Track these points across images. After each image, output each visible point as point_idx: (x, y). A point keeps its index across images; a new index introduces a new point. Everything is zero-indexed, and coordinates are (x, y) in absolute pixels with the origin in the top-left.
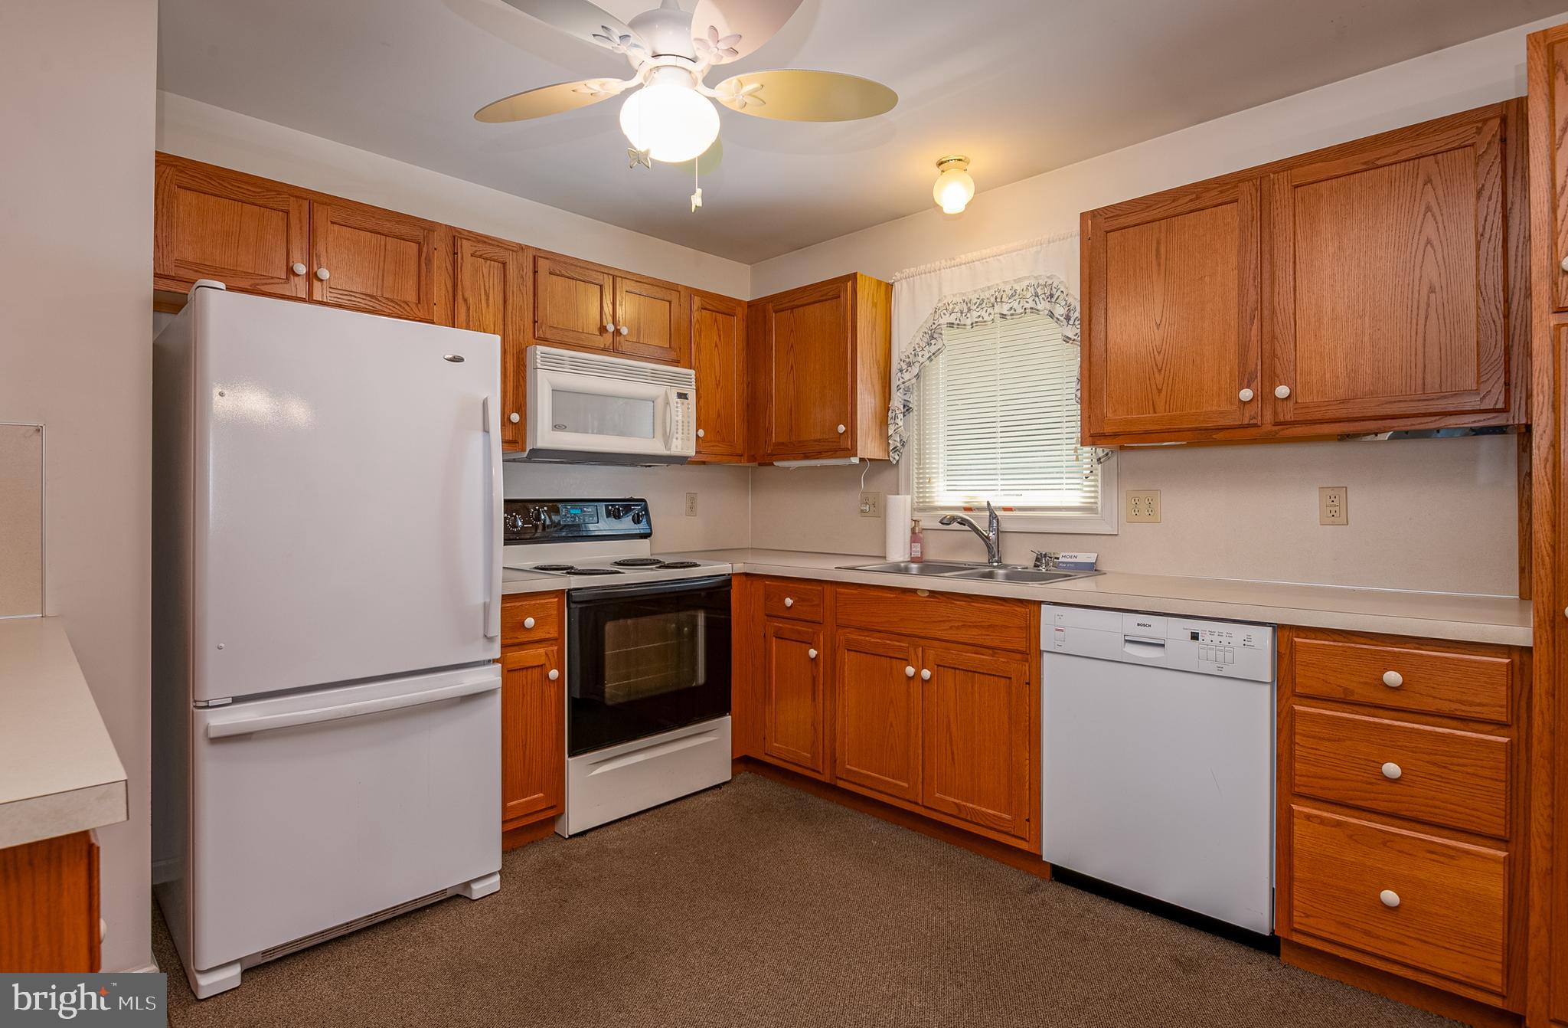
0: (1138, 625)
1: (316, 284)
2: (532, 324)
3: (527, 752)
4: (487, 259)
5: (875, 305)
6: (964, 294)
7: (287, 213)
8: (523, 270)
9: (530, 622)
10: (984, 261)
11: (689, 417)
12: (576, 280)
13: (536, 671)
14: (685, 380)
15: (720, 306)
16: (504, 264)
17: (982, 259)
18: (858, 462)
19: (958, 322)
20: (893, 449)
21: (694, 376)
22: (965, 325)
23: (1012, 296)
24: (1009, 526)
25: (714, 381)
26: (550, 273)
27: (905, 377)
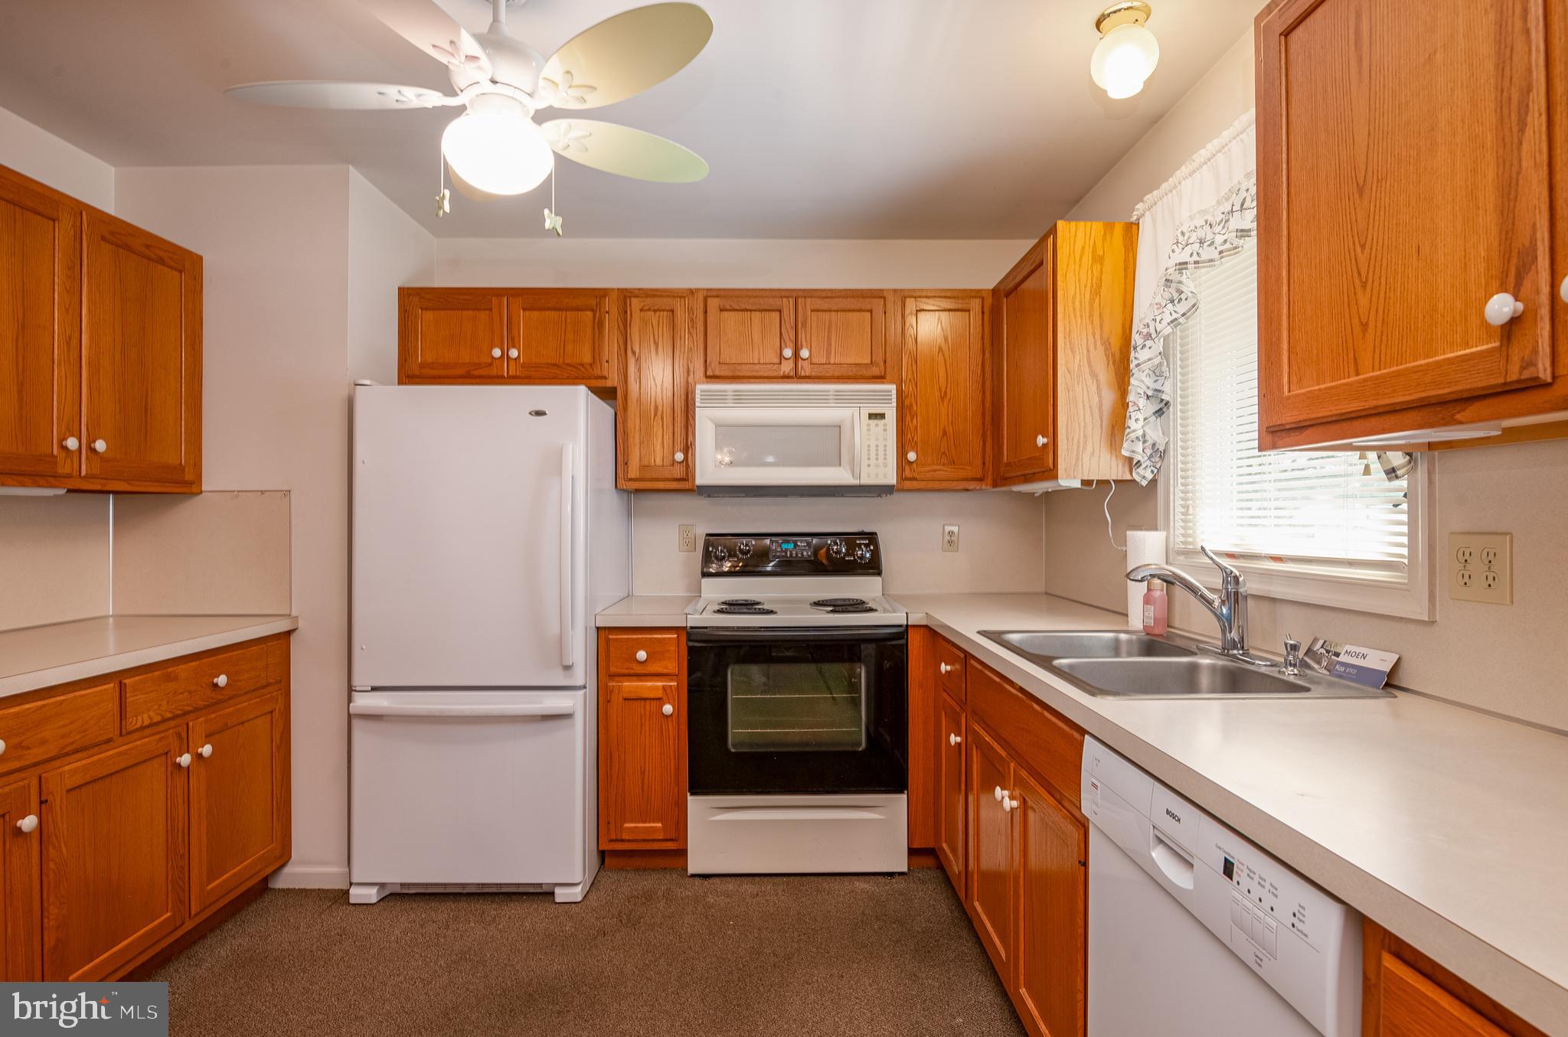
0: (1168, 812)
1: (510, 362)
2: (701, 364)
4: (655, 311)
5: (1098, 259)
6: (1204, 212)
7: (492, 309)
8: (693, 314)
9: (642, 655)
10: (1226, 149)
11: (886, 440)
12: (751, 311)
13: (650, 704)
14: (884, 398)
15: (946, 303)
16: (673, 312)
17: (1223, 148)
18: (1079, 486)
19: (1195, 258)
20: (1136, 464)
21: (894, 392)
22: (1211, 261)
24: (1278, 590)
25: (937, 393)
26: (721, 310)
27: (1143, 356)
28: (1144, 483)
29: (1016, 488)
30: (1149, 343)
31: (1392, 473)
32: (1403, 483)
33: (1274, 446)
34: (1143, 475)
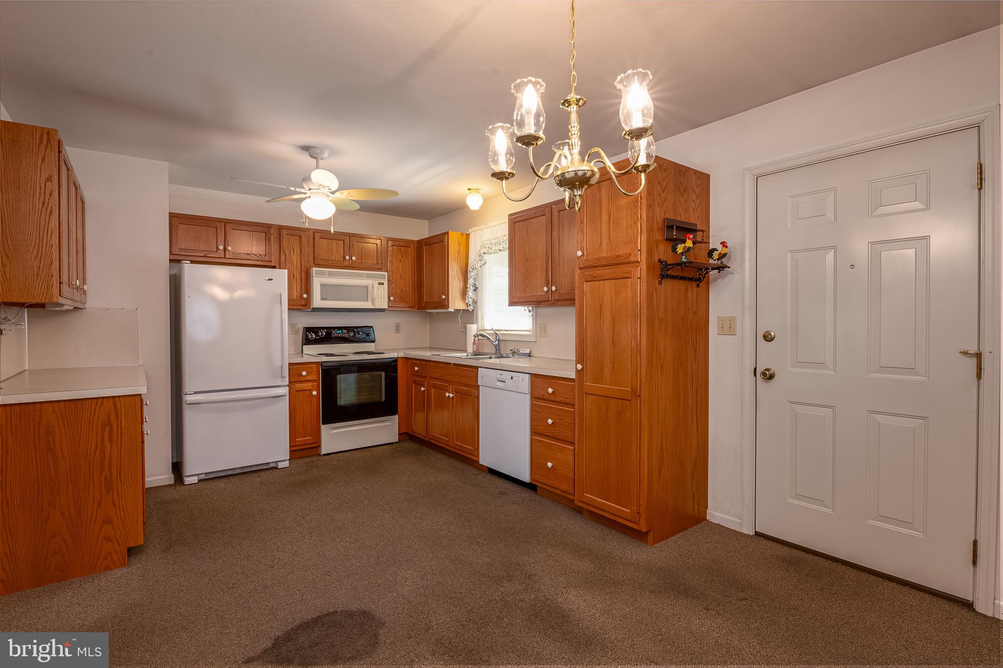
0: (500, 374)
1: (227, 252)
2: (313, 259)
3: (305, 422)
4: (293, 235)
5: (459, 244)
6: (488, 240)
7: (216, 228)
8: (309, 238)
9: (304, 373)
11: (384, 292)
12: (332, 239)
13: (307, 392)
14: (383, 277)
15: (402, 245)
16: (300, 237)
18: (453, 311)
19: (488, 252)
20: (469, 305)
21: (387, 275)
22: (491, 253)
23: (504, 242)
24: (507, 338)
25: (399, 276)
26: (321, 238)
27: (471, 274)
28: (471, 310)
29: (427, 311)
30: (474, 271)
31: (530, 311)
32: (531, 313)
33: (511, 306)
34: (471, 308)
